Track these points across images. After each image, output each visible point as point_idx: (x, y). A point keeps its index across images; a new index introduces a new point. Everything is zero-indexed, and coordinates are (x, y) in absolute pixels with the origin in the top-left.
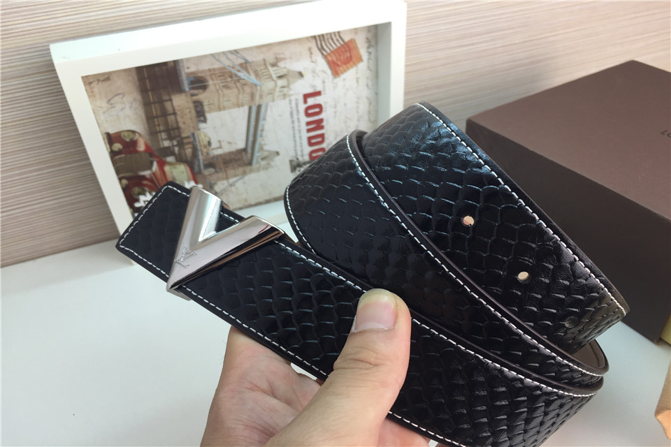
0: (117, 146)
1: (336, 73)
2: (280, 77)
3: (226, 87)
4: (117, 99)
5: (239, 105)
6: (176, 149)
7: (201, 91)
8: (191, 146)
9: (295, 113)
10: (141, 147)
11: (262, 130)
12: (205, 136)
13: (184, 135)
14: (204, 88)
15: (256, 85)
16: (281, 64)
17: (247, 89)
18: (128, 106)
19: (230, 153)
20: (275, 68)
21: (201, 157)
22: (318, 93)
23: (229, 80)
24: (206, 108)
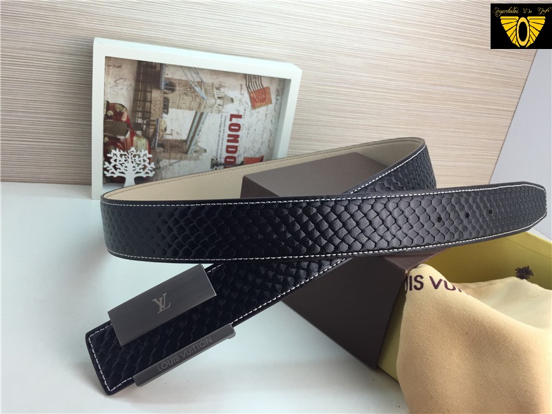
0: (111, 113)
1: (254, 107)
2: (219, 98)
3: (186, 94)
4: (121, 81)
5: (190, 109)
6: (145, 126)
7: (170, 92)
8: (154, 127)
9: (223, 125)
10: (124, 119)
11: (200, 131)
12: (164, 123)
13: (152, 119)
14: (173, 91)
15: (204, 99)
16: (222, 90)
17: (198, 100)
18: (125, 88)
19: (176, 141)
20: (218, 91)
21: (157, 138)
22: (239, 117)
23: (189, 90)
24: (170, 104)
